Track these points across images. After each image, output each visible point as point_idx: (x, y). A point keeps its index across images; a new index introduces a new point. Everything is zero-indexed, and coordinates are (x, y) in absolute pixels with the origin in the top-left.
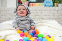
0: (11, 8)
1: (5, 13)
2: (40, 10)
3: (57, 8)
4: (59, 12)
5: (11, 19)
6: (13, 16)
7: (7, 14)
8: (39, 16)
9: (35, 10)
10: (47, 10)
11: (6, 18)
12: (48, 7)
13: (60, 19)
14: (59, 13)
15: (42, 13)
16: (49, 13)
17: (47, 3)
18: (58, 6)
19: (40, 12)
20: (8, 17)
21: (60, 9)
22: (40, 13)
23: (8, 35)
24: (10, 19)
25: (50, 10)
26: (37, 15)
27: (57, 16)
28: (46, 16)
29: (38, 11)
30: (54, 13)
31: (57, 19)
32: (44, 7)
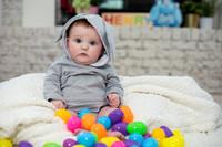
0: (37, 30)
1: (15, 45)
2: (137, 36)
3: (196, 32)
4: (201, 46)
5: (36, 67)
6: (42, 59)
7: (23, 50)
8: (133, 58)
9: (121, 39)
10: (162, 38)
11: (18, 64)
12: (165, 28)
13: (205, 71)
14: (201, 50)
15: (143, 49)
16: (167, 49)
17: (162, 16)
19: (139, 44)
20: (27, 61)
21: (205, 36)
22: (138, 49)
23: (27, 126)
24: (32, 66)
25: (172, 39)
26: (127, 56)
27: (197, 60)
28: (157, 58)
29: (131, 43)
30: (184, 50)
31: (196, 71)
32: (151, 29)
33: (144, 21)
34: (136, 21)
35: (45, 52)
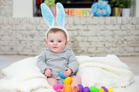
0: (23, 19)
1: (9, 29)
2: (84, 23)
3: (119, 18)
4: (123, 27)
6: (26, 37)
7: (14, 32)
8: (82, 36)
9: (74, 25)
10: (99, 24)
12: (101, 17)
13: (126, 42)
14: (123, 30)
15: (88, 30)
16: (102, 30)
17: (99, 9)
18: (121, 15)
19: (85, 28)
21: (125, 22)
22: (85, 30)
24: (20, 41)
25: (105, 24)
26: (78, 35)
27: (120, 36)
28: (96, 35)
29: (80, 27)
30: (112, 31)
31: (120, 42)
32: (93, 18)
33: (88, 13)
34: (83, 13)
35: (28, 33)
